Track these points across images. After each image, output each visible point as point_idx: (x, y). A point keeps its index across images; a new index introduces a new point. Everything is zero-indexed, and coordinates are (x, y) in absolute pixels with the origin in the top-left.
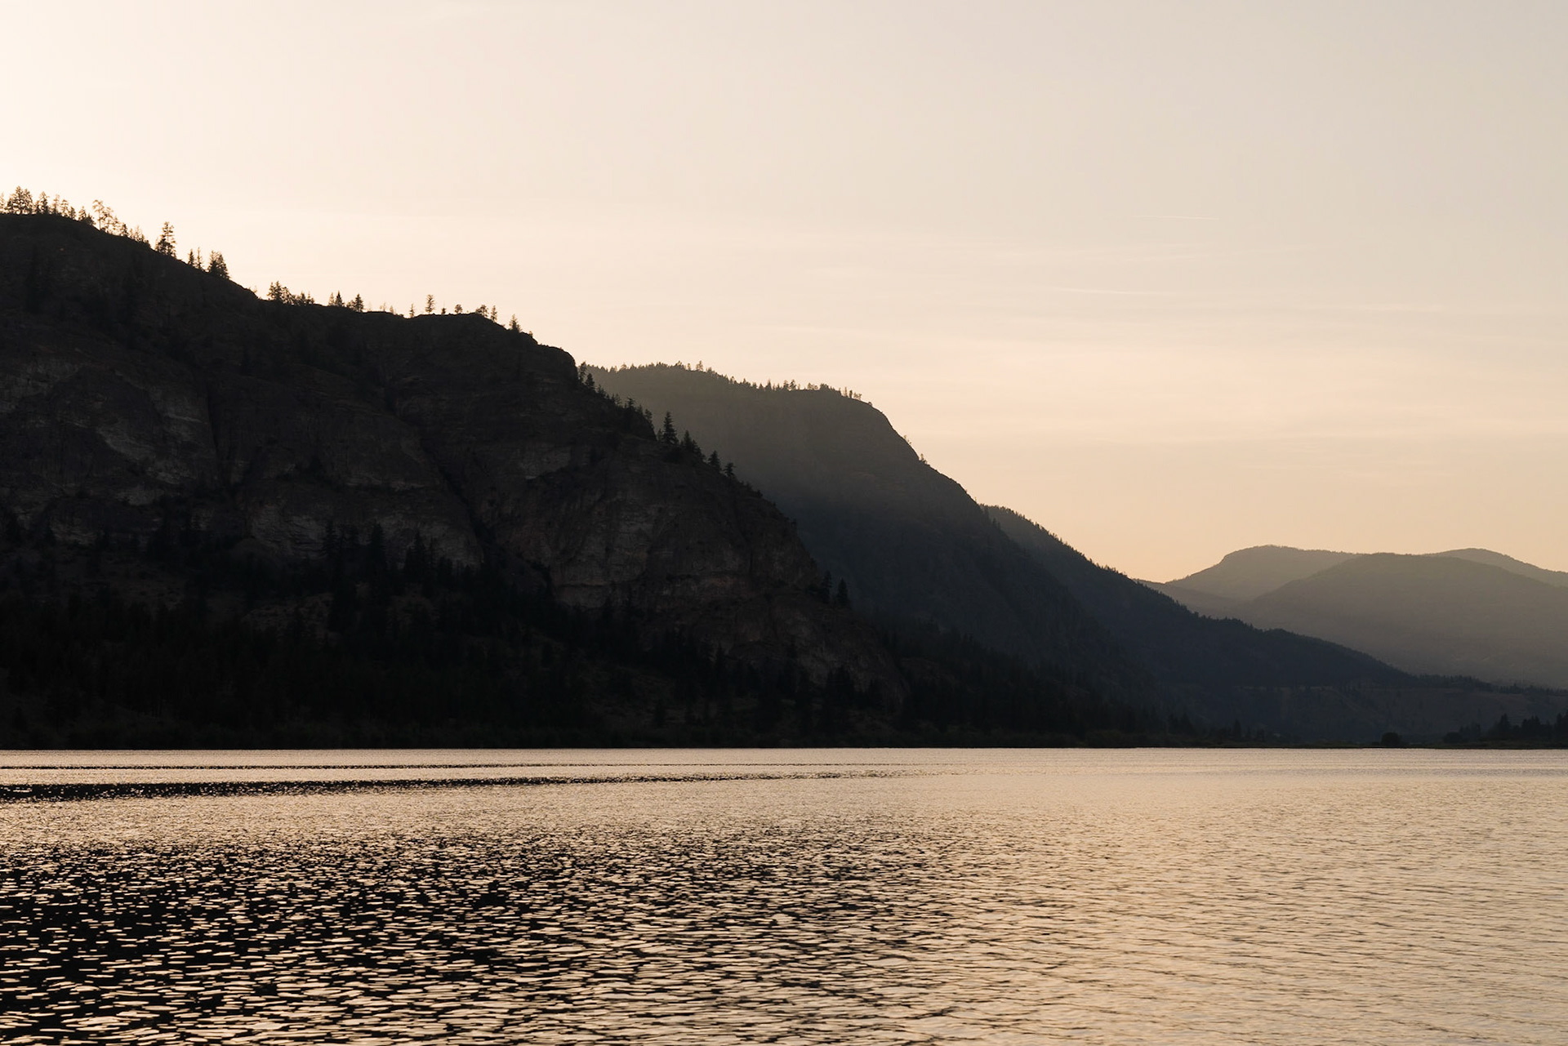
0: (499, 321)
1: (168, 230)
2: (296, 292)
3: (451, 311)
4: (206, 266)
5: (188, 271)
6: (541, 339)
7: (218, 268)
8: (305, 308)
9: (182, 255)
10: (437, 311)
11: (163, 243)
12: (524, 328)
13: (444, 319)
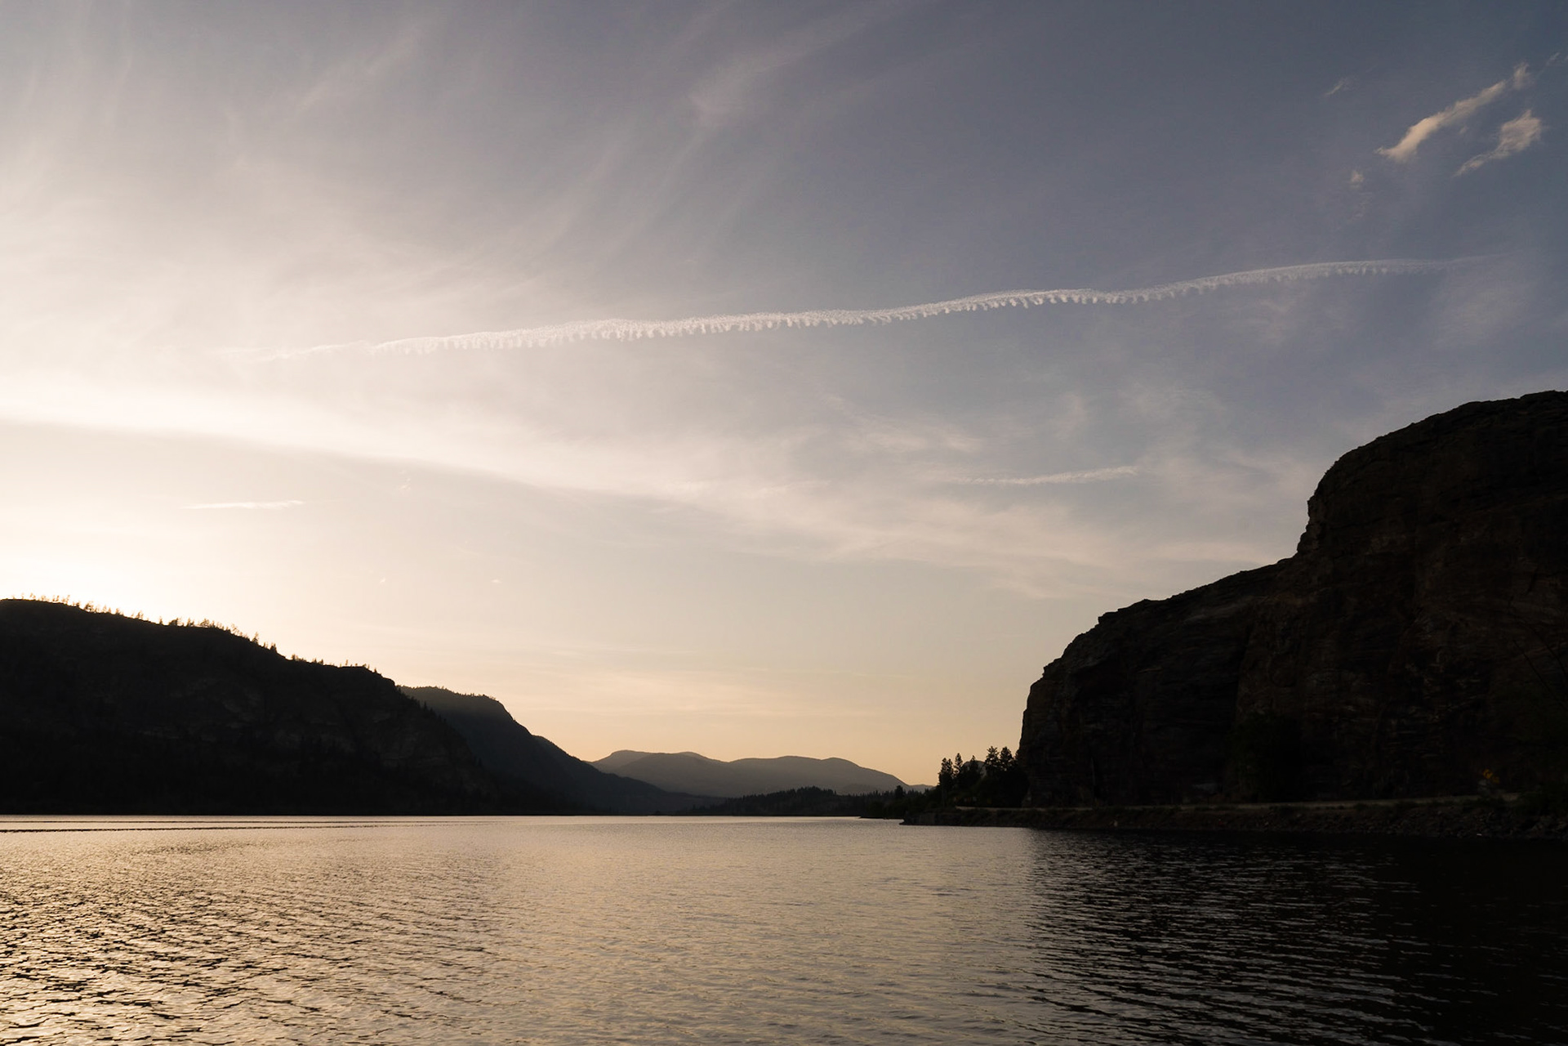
0: (370, 669)
1: (257, 635)
2: (300, 657)
3: (354, 665)
4: (269, 648)
5: (264, 649)
6: (384, 676)
7: (273, 648)
8: (302, 663)
9: (261, 643)
10: (349, 665)
11: (255, 639)
12: (379, 672)
13: (351, 668)
